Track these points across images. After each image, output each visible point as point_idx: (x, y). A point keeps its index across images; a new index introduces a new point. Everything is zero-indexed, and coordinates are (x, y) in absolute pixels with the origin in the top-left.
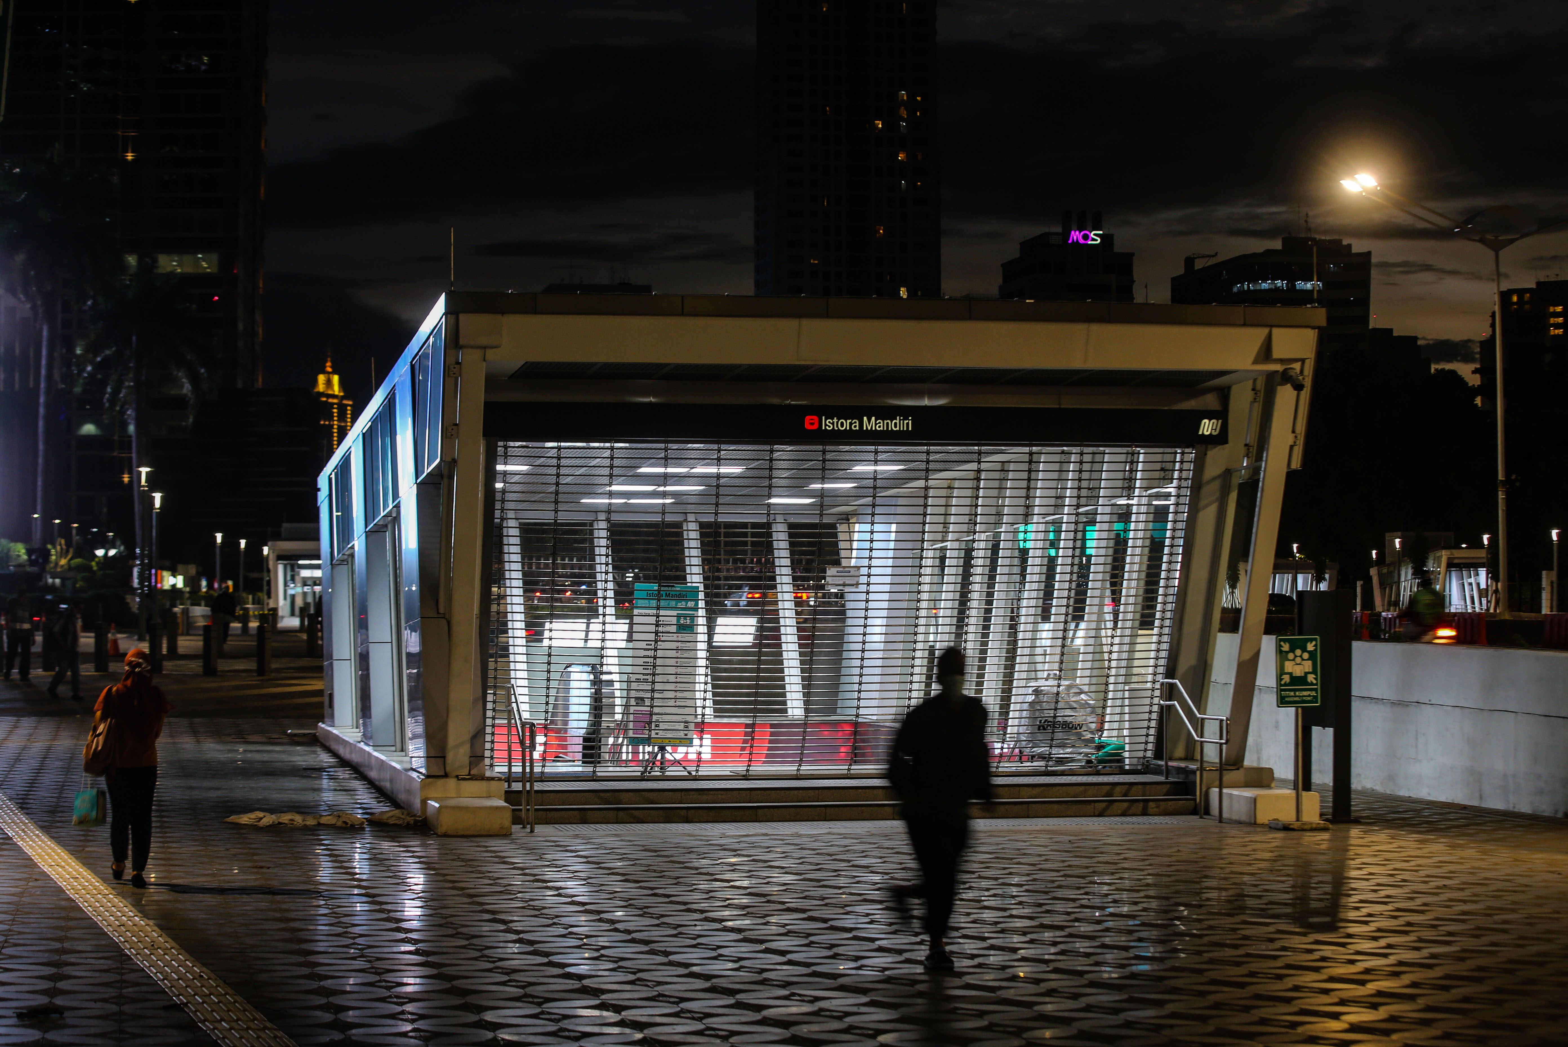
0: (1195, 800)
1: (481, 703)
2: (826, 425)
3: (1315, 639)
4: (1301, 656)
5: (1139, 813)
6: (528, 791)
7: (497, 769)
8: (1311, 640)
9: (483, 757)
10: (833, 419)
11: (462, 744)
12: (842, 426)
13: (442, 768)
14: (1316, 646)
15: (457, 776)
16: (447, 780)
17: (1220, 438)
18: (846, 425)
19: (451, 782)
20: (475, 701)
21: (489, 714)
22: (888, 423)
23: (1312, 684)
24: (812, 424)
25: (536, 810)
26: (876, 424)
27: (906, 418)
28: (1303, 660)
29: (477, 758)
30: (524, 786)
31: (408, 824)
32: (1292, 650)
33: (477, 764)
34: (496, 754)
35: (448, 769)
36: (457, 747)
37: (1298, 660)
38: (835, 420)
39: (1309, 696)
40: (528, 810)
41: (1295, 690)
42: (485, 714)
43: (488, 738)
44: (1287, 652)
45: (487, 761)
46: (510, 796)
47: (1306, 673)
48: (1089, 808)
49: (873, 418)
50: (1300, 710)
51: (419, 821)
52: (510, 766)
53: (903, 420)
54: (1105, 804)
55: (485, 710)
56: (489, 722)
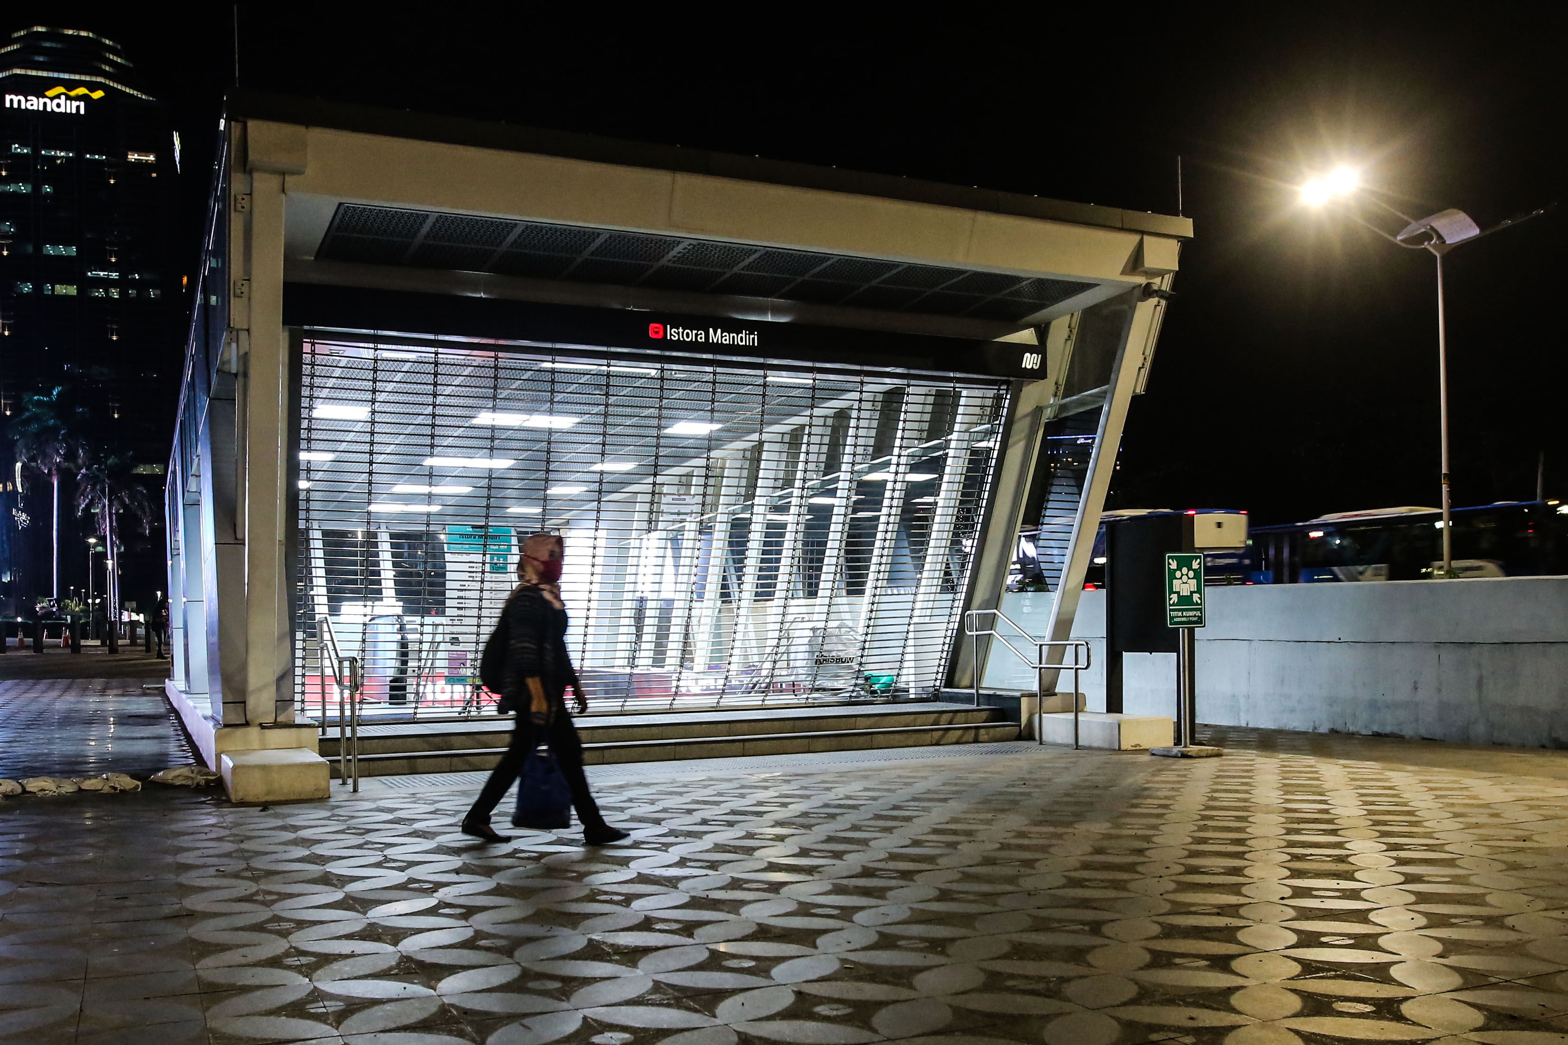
0: (1020, 726)
1: (288, 642)
2: (671, 335)
3: (1200, 557)
4: (1187, 575)
5: (971, 740)
6: (348, 739)
7: (309, 714)
8: (1196, 558)
9: (292, 700)
10: (678, 329)
11: (265, 686)
12: (688, 337)
13: (242, 714)
14: (1200, 564)
15: (261, 725)
16: (249, 729)
17: (1040, 373)
18: (691, 335)
19: (254, 732)
20: (281, 638)
21: (299, 653)
22: (733, 337)
23: (1197, 604)
24: (657, 332)
25: (360, 760)
26: (722, 337)
27: (751, 333)
28: (1189, 578)
29: (284, 702)
30: (343, 732)
31: (198, 785)
32: (1179, 568)
33: (285, 709)
34: (307, 698)
35: (248, 717)
36: (260, 690)
37: (1185, 578)
38: (681, 330)
39: (1195, 616)
40: (349, 760)
41: (1182, 610)
42: (293, 653)
43: (298, 680)
44: (1175, 570)
45: (298, 706)
46: (326, 747)
47: (1192, 593)
48: (928, 737)
49: (719, 331)
50: (1186, 630)
51: (212, 781)
52: (324, 710)
53: (749, 335)
54: (941, 733)
55: (293, 649)
56: (299, 662)
